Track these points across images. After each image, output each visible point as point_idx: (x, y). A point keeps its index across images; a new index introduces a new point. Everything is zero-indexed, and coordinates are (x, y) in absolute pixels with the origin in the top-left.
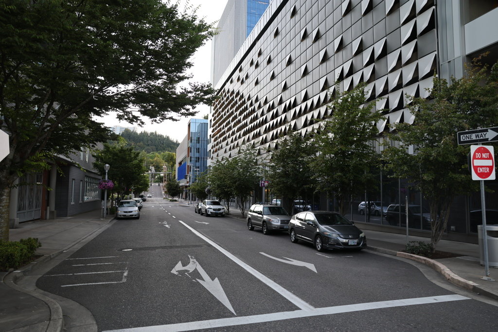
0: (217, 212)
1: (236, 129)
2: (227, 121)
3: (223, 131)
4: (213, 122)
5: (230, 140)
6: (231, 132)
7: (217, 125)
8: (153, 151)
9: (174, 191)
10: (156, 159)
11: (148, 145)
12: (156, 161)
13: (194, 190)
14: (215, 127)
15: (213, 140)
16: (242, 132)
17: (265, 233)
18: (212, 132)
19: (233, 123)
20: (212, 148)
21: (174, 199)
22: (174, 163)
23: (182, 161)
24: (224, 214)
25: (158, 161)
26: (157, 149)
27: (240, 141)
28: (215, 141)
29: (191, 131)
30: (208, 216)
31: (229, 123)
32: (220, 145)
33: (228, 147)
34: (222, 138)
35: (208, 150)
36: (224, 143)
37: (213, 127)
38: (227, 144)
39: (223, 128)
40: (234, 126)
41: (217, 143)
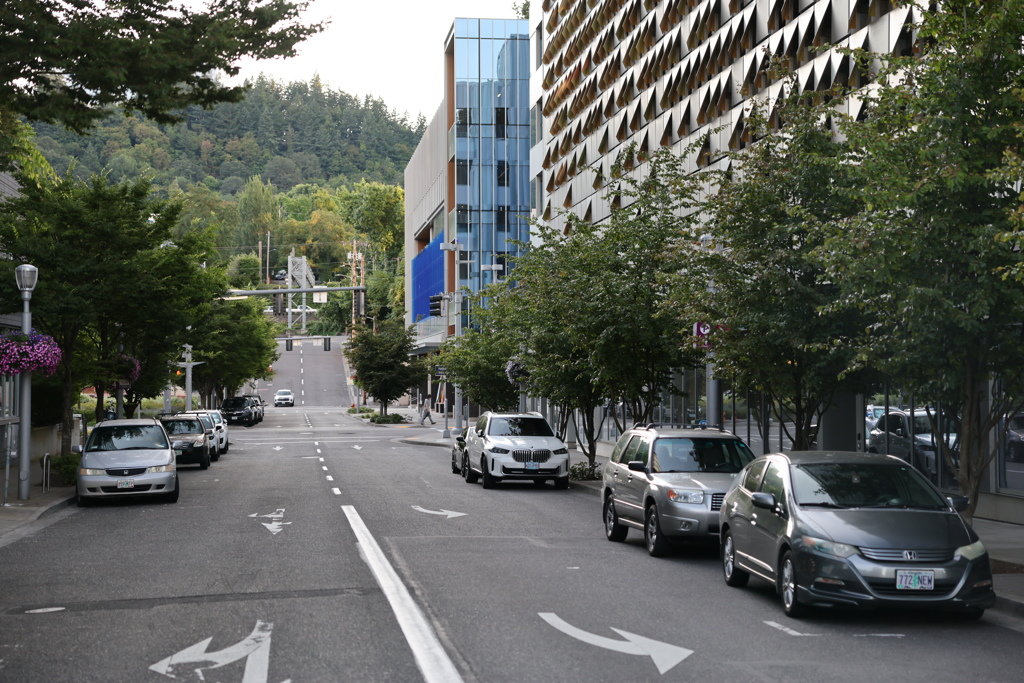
0: (532, 465)
1: (636, 70)
2: (603, 33)
3: (587, 80)
4: (547, 38)
5: (614, 124)
6: (617, 87)
7: (564, 50)
8: (306, 177)
9: (386, 375)
10: (316, 216)
11: (283, 148)
12: (320, 226)
13: (457, 367)
14: (556, 61)
15: (548, 122)
16: (661, 86)
17: (652, 548)
18: (546, 86)
19: (628, 40)
20: (546, 165)
21: (391, 411)
22: (399, 236)
23: (430, 226)
24: (563, 474)
25: (329, 226)
26: (325, 166)
27: (656, 129)
28: (555, 130)
29: (456, 81)
30: (492, 483)
31: (608, 43)
32: (579, 150)
33: (609, 160)
34: (583, 117)
35: (533, 175)
36: (593, 142)
37: (547, 62)
38: (604, 148)
39: (588, 69)
40: (631, 60)
41: (568, 138)
